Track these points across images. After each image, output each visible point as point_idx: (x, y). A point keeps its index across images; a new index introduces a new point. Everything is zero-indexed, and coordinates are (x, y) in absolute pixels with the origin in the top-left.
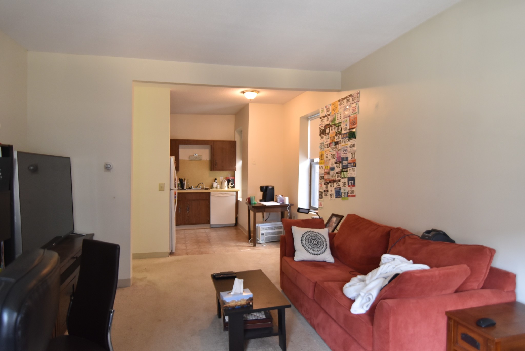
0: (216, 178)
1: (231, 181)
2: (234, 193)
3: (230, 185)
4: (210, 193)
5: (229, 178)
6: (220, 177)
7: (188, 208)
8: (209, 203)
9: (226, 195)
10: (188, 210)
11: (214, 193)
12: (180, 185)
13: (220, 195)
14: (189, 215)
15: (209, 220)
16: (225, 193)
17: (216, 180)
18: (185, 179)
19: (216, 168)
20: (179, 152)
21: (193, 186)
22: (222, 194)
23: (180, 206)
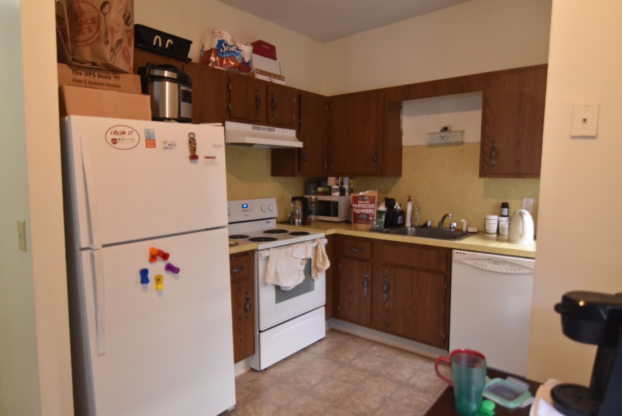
6: (522, 199)
7: (386, 286)
8: (445, 283)
9: (507, 269)
10: (386, 292)
11: (464, 254)
12: (384, 217)
13: (486, 263)
14: (387, 307)
15: (444, 339)
16: (505, 261)
17: (508, 207)
18: (411, 201)
19: (493, 168)
20: (401, 124)
21: (430, 221)
22: (494, 263)
23: (366, 276)
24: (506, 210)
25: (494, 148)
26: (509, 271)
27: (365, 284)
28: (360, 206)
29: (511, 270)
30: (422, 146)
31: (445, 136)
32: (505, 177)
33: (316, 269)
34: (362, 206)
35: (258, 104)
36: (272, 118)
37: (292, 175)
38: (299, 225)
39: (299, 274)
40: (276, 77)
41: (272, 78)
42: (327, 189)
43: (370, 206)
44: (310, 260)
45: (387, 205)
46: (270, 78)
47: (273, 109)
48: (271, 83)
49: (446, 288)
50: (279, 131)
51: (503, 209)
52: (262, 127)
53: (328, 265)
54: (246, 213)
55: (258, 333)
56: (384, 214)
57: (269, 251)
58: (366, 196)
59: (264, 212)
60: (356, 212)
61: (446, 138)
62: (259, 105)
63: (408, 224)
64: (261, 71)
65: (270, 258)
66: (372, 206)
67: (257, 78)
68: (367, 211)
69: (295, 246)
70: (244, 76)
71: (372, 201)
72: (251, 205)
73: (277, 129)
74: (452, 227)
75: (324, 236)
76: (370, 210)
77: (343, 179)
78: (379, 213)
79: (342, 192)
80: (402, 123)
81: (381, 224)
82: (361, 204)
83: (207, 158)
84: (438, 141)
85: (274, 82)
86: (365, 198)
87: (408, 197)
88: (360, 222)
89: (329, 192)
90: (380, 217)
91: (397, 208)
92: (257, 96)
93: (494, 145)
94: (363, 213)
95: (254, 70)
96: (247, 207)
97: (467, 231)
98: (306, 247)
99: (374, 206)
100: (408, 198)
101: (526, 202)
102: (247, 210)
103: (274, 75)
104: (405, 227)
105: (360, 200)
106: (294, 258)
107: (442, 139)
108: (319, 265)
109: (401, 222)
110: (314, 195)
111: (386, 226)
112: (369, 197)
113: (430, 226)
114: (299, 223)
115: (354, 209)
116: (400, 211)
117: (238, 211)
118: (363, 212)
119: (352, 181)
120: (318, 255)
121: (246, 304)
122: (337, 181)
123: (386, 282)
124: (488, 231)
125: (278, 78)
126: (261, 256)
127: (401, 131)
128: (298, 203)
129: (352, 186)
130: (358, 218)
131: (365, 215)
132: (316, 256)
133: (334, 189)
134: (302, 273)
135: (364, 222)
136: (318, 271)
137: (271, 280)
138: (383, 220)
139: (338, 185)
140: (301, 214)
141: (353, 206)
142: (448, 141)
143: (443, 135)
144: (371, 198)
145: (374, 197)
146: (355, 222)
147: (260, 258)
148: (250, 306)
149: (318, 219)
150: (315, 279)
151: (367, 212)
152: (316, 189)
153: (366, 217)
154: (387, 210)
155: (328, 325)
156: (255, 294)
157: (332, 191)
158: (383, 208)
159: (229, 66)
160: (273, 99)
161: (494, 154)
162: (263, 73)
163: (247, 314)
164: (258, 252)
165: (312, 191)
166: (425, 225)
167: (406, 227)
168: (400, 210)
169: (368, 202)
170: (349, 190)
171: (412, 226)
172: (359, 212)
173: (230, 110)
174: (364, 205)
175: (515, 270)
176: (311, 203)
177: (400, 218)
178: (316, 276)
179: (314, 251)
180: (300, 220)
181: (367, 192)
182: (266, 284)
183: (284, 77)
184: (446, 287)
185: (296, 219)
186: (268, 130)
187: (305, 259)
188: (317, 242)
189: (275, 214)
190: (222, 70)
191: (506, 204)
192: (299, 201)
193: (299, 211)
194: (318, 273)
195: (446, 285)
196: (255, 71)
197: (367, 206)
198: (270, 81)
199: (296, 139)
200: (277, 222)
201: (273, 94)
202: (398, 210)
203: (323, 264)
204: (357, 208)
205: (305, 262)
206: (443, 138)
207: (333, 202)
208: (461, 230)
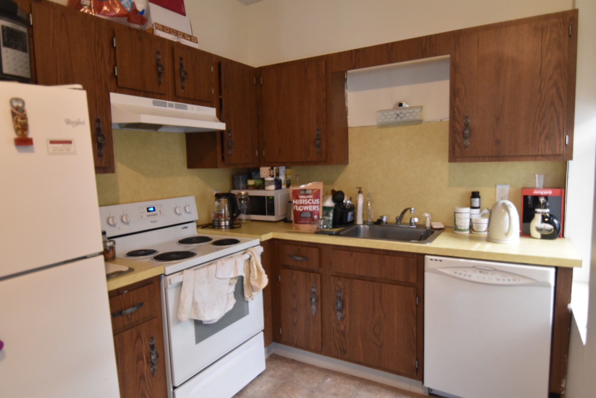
0: (475, 190)
1: (546, 208)
2: (547, 273)
3: (537, 222)
4: (420, 259)
5: (536, 192)
6: (496, 186)
7: (340, 302)
8: (416, 297)
9: (498, 280)
10: (341, 311)
11: (441, 261)
12: (331, 214)
13: (470, 272)
14: (342, 328)
15: (417, 367)
16: (495, 270)
17: (479, 197)
18: (362, 193)
19: (467, 150)
20: (346, 101)
21: (386, 216)
22: (480, 272)
23: (314, 290)
24: (477, 200)
25: (467, 125)
26: (501, 282)
27: (313, 300)
28: (302, 202)
29: (504, 280)
30: (372, 126)
31: (401, 113)
32: (481, 161)
33: (250, 288)
34: (305, 202)
35: (159, 71)
36: (183, 91)
37: (214, 165)
38: (226, 228)
39: (228, 298)
40: (185, 37)
41: (180, 37)
42: (259, 182)
43: (314, 202)
44: (242, 278)
45: (334, 200)
46: (177, 38)
47: (183, 79)
48: (178, 44)
49: (417, 304)
50: (192, 109)
51: (473, 199)
52: (168, 102)
53: (265, 281)
54: (153, 218)
55: (172, 390)
56: (332, 211)
57: (182, 274)
58: (309, 190)
59: (180, 214)
60: (297, 210)
61: (401, 115)
62: (161, 71)
63: (360, 221)
64: (163, 26)
65: (184, 284)
66: (317, 202)
67: (157, 35)
68: (311, 208)
69: (219, 262)
70: (138, 31)
71: (316, 195)
72: (160, 207)
73: (190, 106)
74: (413, 222)
75: (259, 243)
76: (314, 207)
77: (278, 169)
78: (325, 208)
79: (278, 184)
80: (346, 99)
81: (329, 223)
82: (303, 200)
83: (52, 142)
84: (392, 120)
85: (182, 43)
86: (308, 192)
87: (357, 188)
88: (302, 222)
89: (262, 186)
90: (327, 215)
91: (347, 202)
92: (158, 60)
93: (467, 121)
94: (306, 211)
95: (153, 25)
96: (154, 210)
97: (431, 227)
98: (236, 262)
99: (319, 201)
100: (358, 190)
101: (501, 190)
102: (154, 215)
103: (182, 34)
104: (356, 224)
105: (302, 195)
106: (219, 278)
107: (397, 117)
108: (253, 283)
109: (351, 219)
110: (243, 189)
111: (334, 225)
112: (313, 190)
113: (386, 223)
114: (225, 226)
115: (295, 206)
116: (350, 206)
117: (142, 216)
118: (306, 209)
119: (289, 171)
120: (251, 269)
121: (151, 354)
122: (271, 172)
123: (340, 298)
124: (459, 228)
125: (189, 38)
126: (170, 283)
127: (346, 109)
128: (224, 201)
129: (289, 177)
130: (301, 217)
131: (309, 213)
132: (250, 271)
133: (268, 181)
134: (232, 295)
135: (308, 222)
136: (253, 291)
137: (187, 313)
138: (331, 218)
139: (273, 176)
140: (228, 214)
141: (294, 202)
142: (405, 119)
143: (398, 112)
144: (315, 191)
145: (319, 191)
146: (296, 222)
147: (169, 286)
148: (158, 356)
149: (250, 218)
150: (249, 300)
151: (310, 210)
152: (246, 182)
153: (310, 216)
154: (335, 206)
155: (267, 351)
156: (164, 336)
157: (266, 183)
158: (329, 203)
159: (113, 14)
160: (181, 66)
161: (467, 132)
162: (167, 30)
163: (153, 368)
164: (165, 277)
165: (242, 185)
166: (379, 222)
167: (358, 224)
168: (350, 204)
169: (311, 197)
170: (286, 182)
171: (365, 223)
172: (301, 210)
173: (116, 77)
174: (307, 201)
175: (509, 280)
176: (241, 199)
177: (350, 214)
178: (250, 297)
179: (247, 264)
180: (227, 223)
181: (310, 184)
182: (178, 321)
183: (196, 38)
184: (417, 302)
185: (222, 221)
186: (177, 107)
187: (236, 278)
188: (250, 253)
189: (194, 216)
190: (101, 19)
191: (477, 193)
192: (225, 198)
193: (225, 210)
194: (253, 293)
195: (417, 300)
196: (155, 26)
197: (311, 201)
198: (177, 41)
199: (216, 119)
200: (198, 226)
201: (181, 59)
202: (347, 205)
203: (260, 280)
204: (299, 205)
205: (235, 281)
206: (398, 115)
207: (268, 197)
208: (424, 226)
